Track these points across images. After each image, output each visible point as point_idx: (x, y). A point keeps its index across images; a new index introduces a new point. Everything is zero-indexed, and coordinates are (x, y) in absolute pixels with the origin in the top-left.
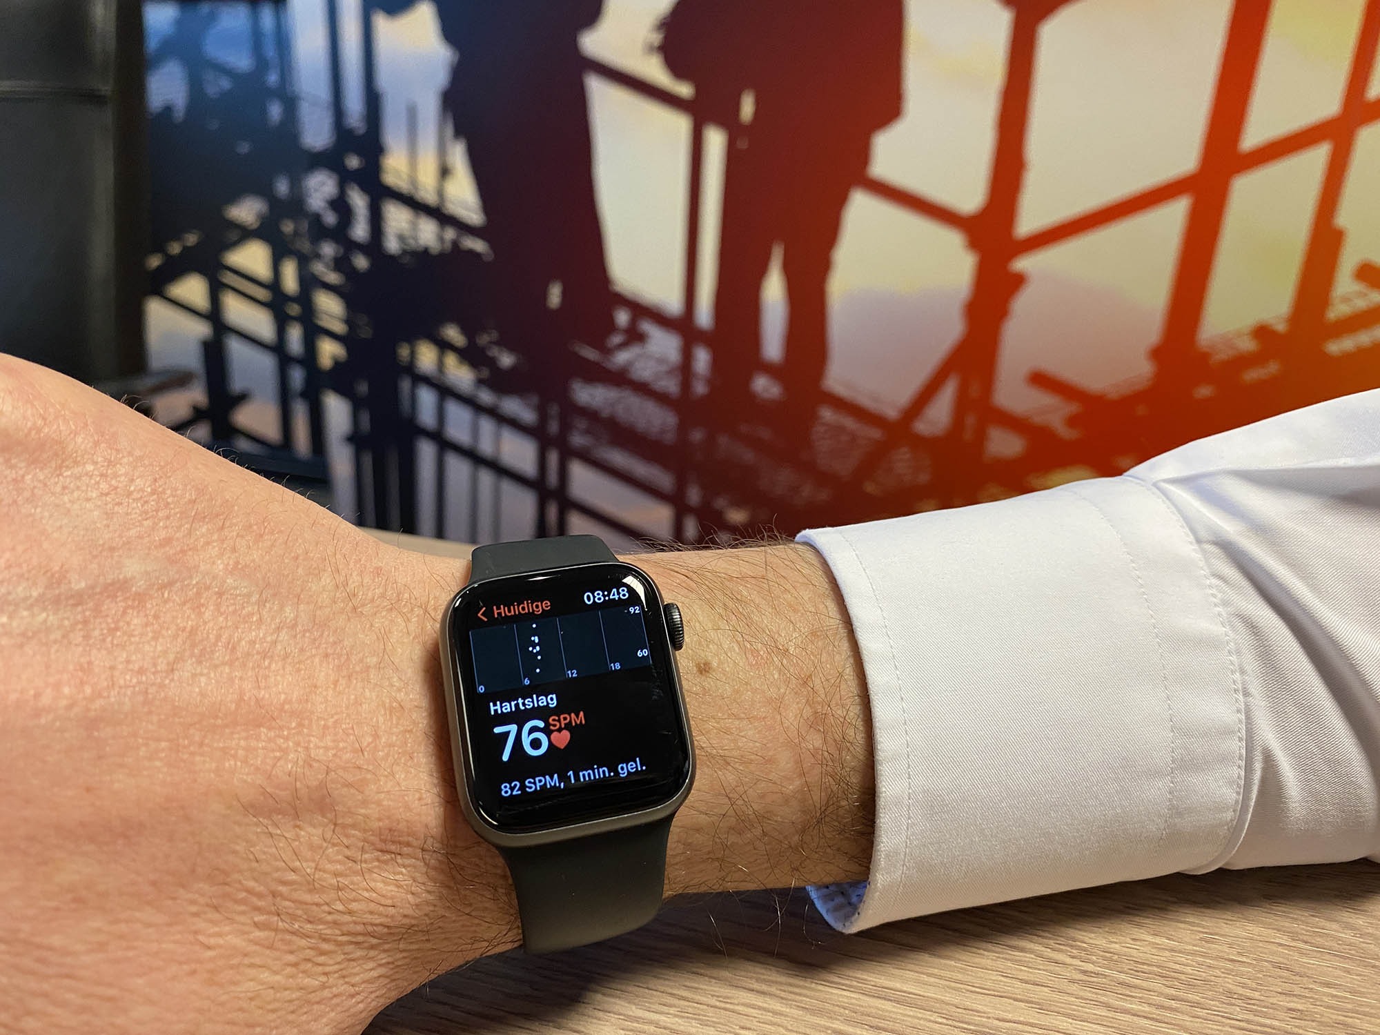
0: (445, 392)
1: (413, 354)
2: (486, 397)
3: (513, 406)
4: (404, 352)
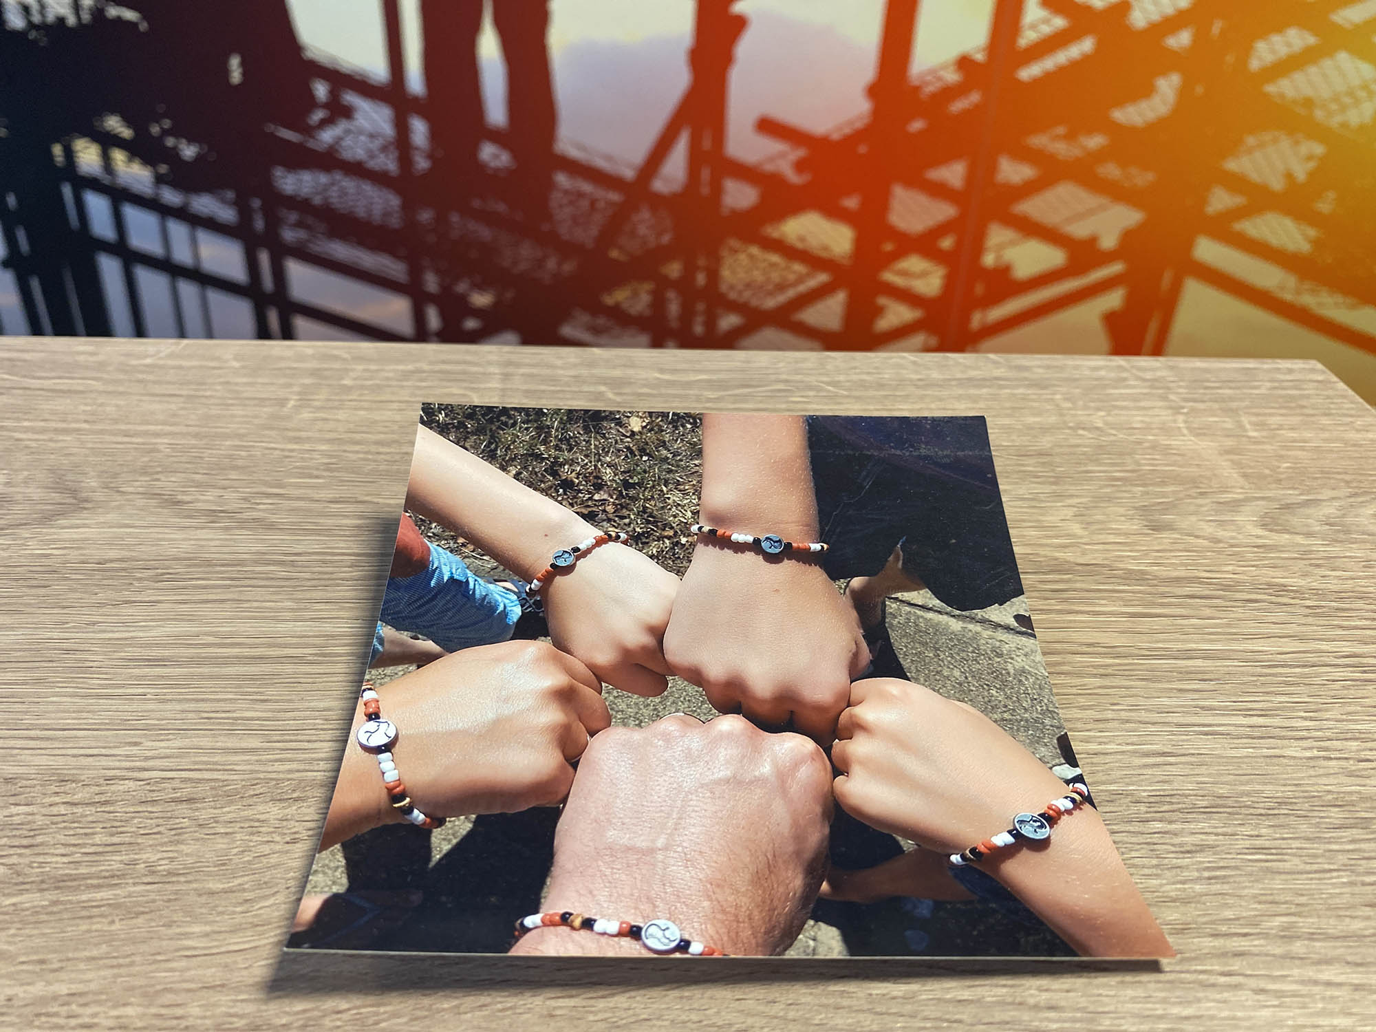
0: (119, 196)
2: (171, 197)
3: (204, 204)
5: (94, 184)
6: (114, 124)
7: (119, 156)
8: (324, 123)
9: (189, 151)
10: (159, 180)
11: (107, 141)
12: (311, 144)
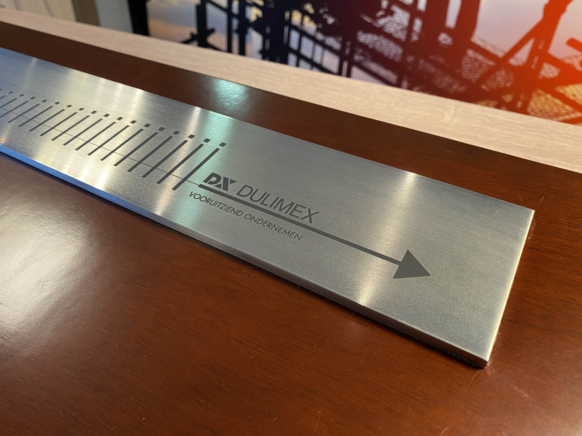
0: (303, 33)
1: (291, 16)
2: (320, 37)
3: (331, 41)
4: (287, 15)
5: (296, 28)
6: (309, 8)
7: (307, 19)
8: (382, 16)
9: (331, 21)
10: (318, 30)
11: (304, 13)
12: (375, 24)
